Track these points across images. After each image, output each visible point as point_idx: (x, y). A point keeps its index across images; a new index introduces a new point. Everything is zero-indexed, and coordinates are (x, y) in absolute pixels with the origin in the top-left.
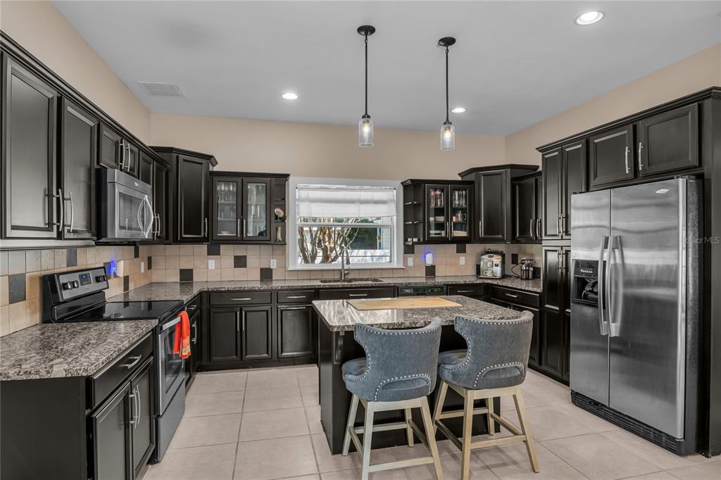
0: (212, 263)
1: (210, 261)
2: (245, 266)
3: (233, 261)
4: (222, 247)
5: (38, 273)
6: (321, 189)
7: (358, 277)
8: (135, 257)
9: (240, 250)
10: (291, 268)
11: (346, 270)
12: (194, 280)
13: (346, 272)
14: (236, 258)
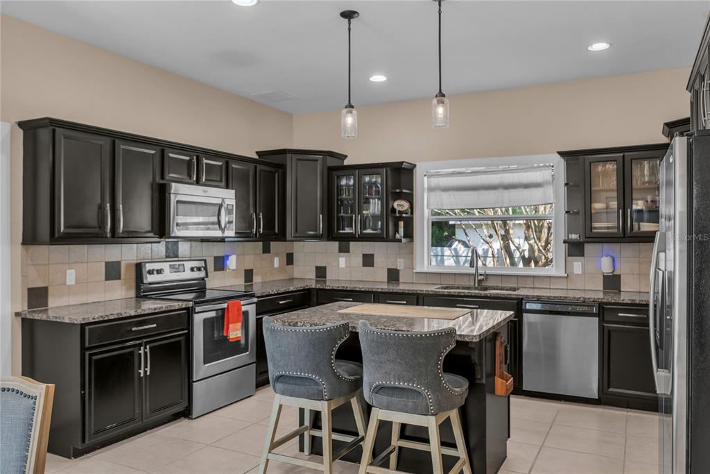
0: (342, 261)
1: (340, 259)
2: (372, 265)
3: (361, 259)
4: (352, 244)
5: (135, 262)
6: (453, 174)
7: (500, 285)
8: (264, 252)
9: (368, 247)
10: (418, 269)
11: (481, 275)
12: (328, 278)
13: (480, 278)
14: (365, 256)
